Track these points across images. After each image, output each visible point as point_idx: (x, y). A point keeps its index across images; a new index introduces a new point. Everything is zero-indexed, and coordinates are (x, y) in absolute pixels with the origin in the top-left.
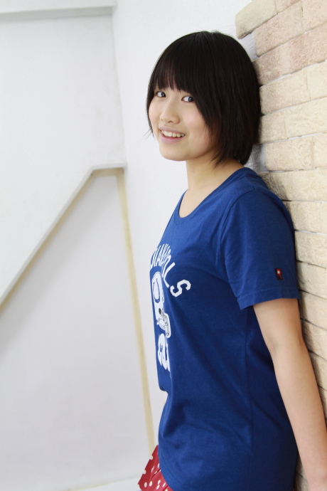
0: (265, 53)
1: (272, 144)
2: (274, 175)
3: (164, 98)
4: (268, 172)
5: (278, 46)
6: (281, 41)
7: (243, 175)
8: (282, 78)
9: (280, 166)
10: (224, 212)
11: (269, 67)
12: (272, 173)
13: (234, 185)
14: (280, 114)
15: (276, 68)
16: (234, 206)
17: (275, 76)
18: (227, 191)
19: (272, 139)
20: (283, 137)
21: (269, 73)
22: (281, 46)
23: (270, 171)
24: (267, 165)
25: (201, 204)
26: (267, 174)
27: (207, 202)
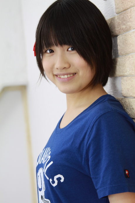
0: (122, 12)
1: (126, 77)
2: (127, 100)
3: (52, 54)
4: (123, 97)
5: (130, 8)
6: (132, 4)
7: (106, 100)
8: (133, 31)
9: (131, 94)
10: (89, 126)
11: (124, 23)
12: (126, 99)
13: (98, 107)
14: (131, 57)
15: (129, 24)
16: (97, 122)
17: (127, 30)
18: (93, 111)
19: (126, 74)
21: (124, 27)
22: (132, 8)
23: (125, 97)
24: (122, 92)
25: (75, 119)
26: (122, 99)
27: (79, 118)
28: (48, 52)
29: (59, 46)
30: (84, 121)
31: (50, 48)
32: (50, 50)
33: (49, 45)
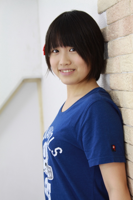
0: (112, 23)
1: (113, 75)
2: (114, 92)
3: (57, 53)
4: (111, 90)
5: (118, 20)
6: (119, 18)
7: (97, 91)
8: (120, 38)
9: (117, 88)
11: (113, 32)
12: (113, 91)
13: (91, 96)
14: (117, 58)
15: (116, 33)
16: (90, 108)
17: (115, 38)
18: (87, 99)
19: (114, 72)
20: (119, 72)
21: (113, 35)
22: (119, 21)
23: (113, 90)
24: (110, 86)
25: (73, 105)
26: (110, 91)
27: (76, 104)
28: (55, 51)
29: (63, 47)
30: (79, 107)
31: (56, 49)
32: (56, 50)
33: (56, 46)
